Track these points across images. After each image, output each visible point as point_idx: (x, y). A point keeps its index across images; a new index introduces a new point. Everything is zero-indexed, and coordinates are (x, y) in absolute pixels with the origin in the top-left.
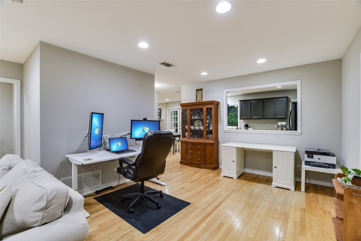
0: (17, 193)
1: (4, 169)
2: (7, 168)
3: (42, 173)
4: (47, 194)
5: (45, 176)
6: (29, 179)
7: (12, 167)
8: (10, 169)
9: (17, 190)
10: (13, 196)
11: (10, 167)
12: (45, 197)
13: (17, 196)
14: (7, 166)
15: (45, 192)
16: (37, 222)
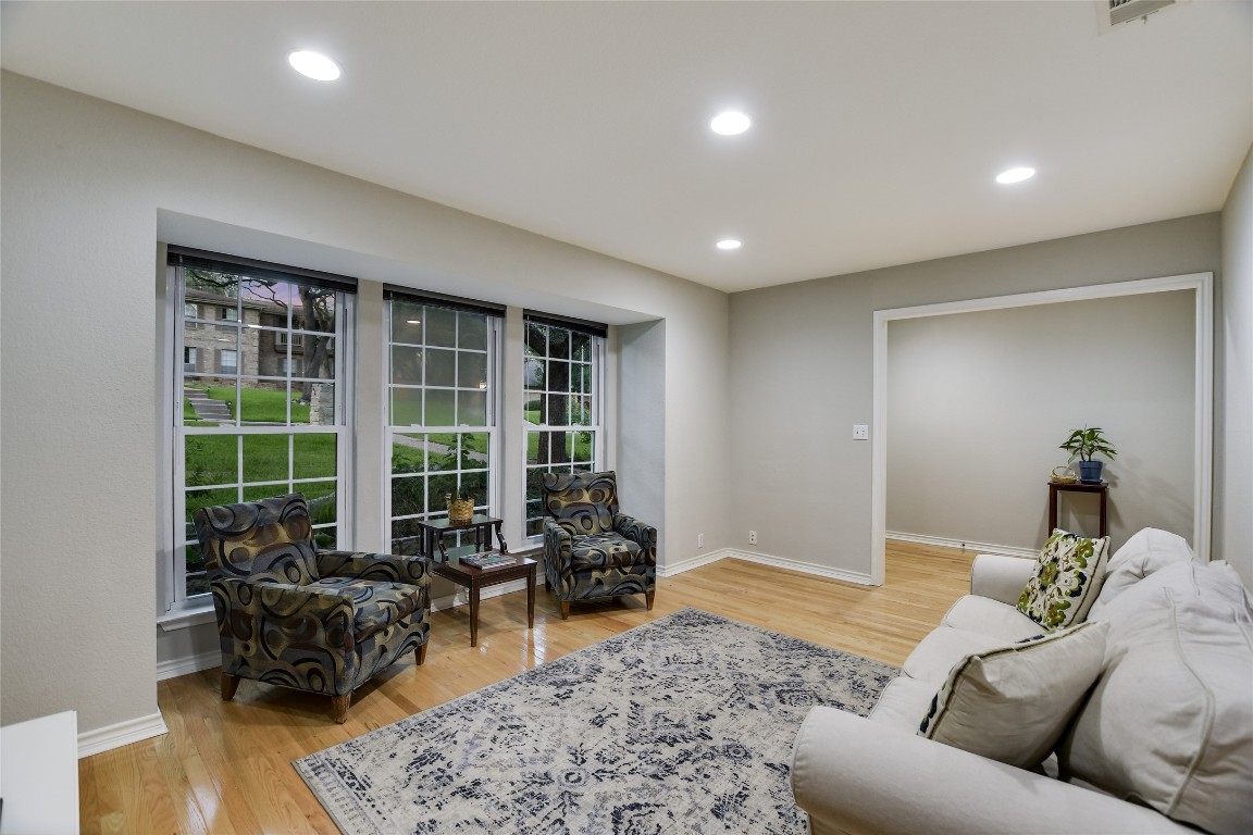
0: (1120, 660)
1: (1128, 572)
2: (1137, 571)
3: (1233, 627)
4: (1211, 713)
5: (1237, 644)
6: (1170, 628)
7: (1149, 572)
8: (1143, 575)
9: (1125, 651)
10: (1112, 664)
11: (1145, 569)
12: (1200, 720)
13: (1117, 670)
14: (1136, 567)
15: (1204, 703)
16: (1162, 796)
